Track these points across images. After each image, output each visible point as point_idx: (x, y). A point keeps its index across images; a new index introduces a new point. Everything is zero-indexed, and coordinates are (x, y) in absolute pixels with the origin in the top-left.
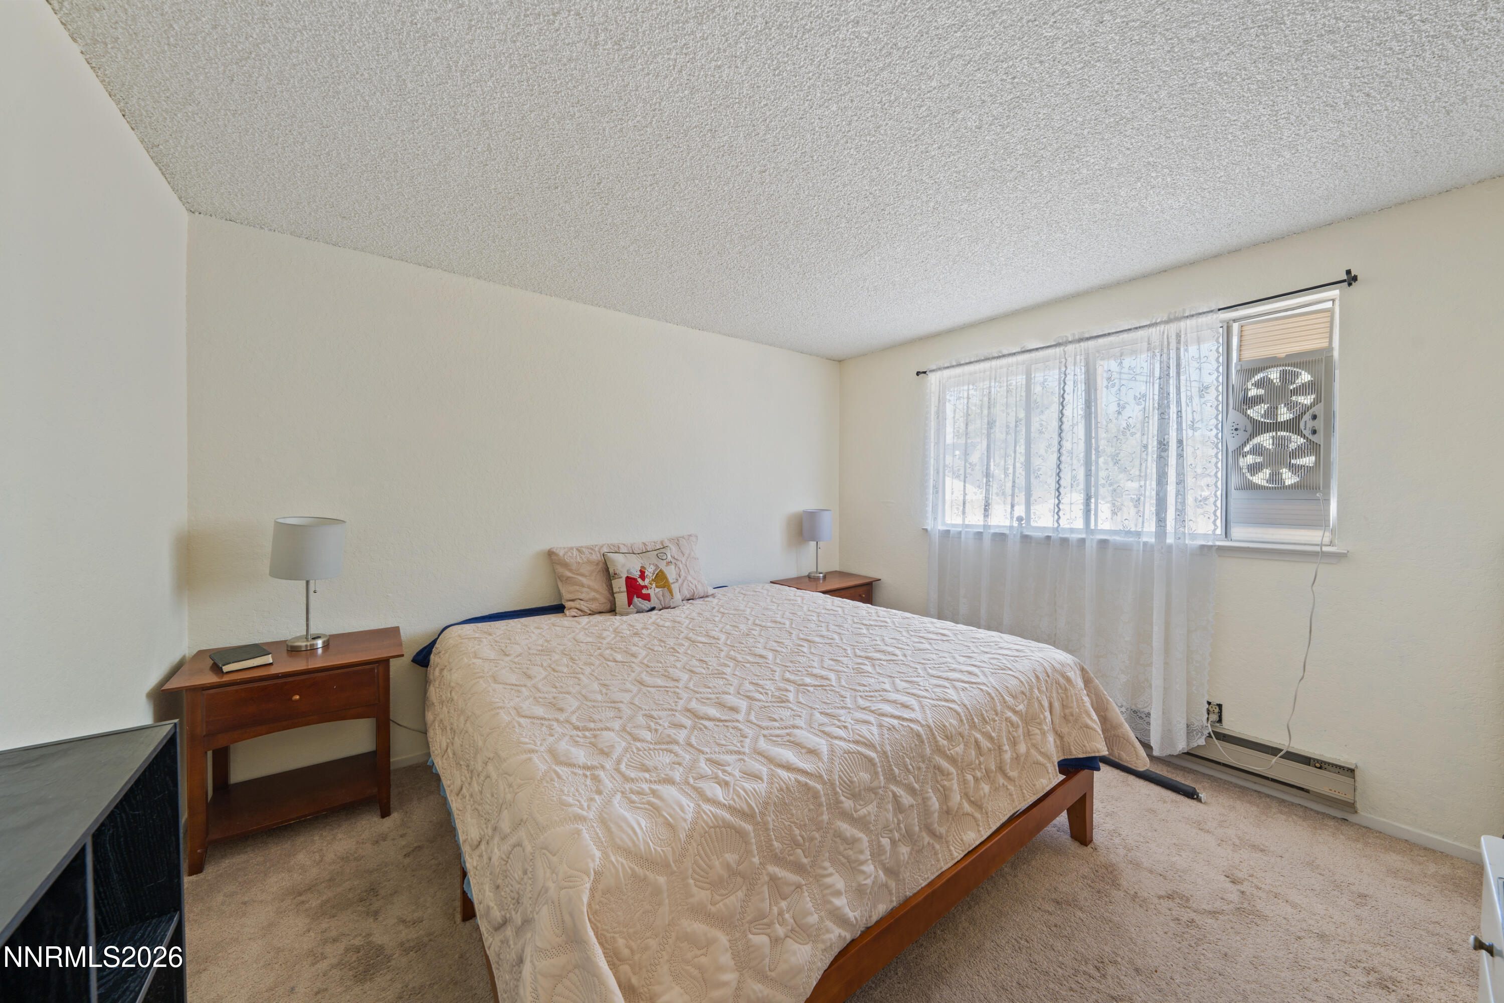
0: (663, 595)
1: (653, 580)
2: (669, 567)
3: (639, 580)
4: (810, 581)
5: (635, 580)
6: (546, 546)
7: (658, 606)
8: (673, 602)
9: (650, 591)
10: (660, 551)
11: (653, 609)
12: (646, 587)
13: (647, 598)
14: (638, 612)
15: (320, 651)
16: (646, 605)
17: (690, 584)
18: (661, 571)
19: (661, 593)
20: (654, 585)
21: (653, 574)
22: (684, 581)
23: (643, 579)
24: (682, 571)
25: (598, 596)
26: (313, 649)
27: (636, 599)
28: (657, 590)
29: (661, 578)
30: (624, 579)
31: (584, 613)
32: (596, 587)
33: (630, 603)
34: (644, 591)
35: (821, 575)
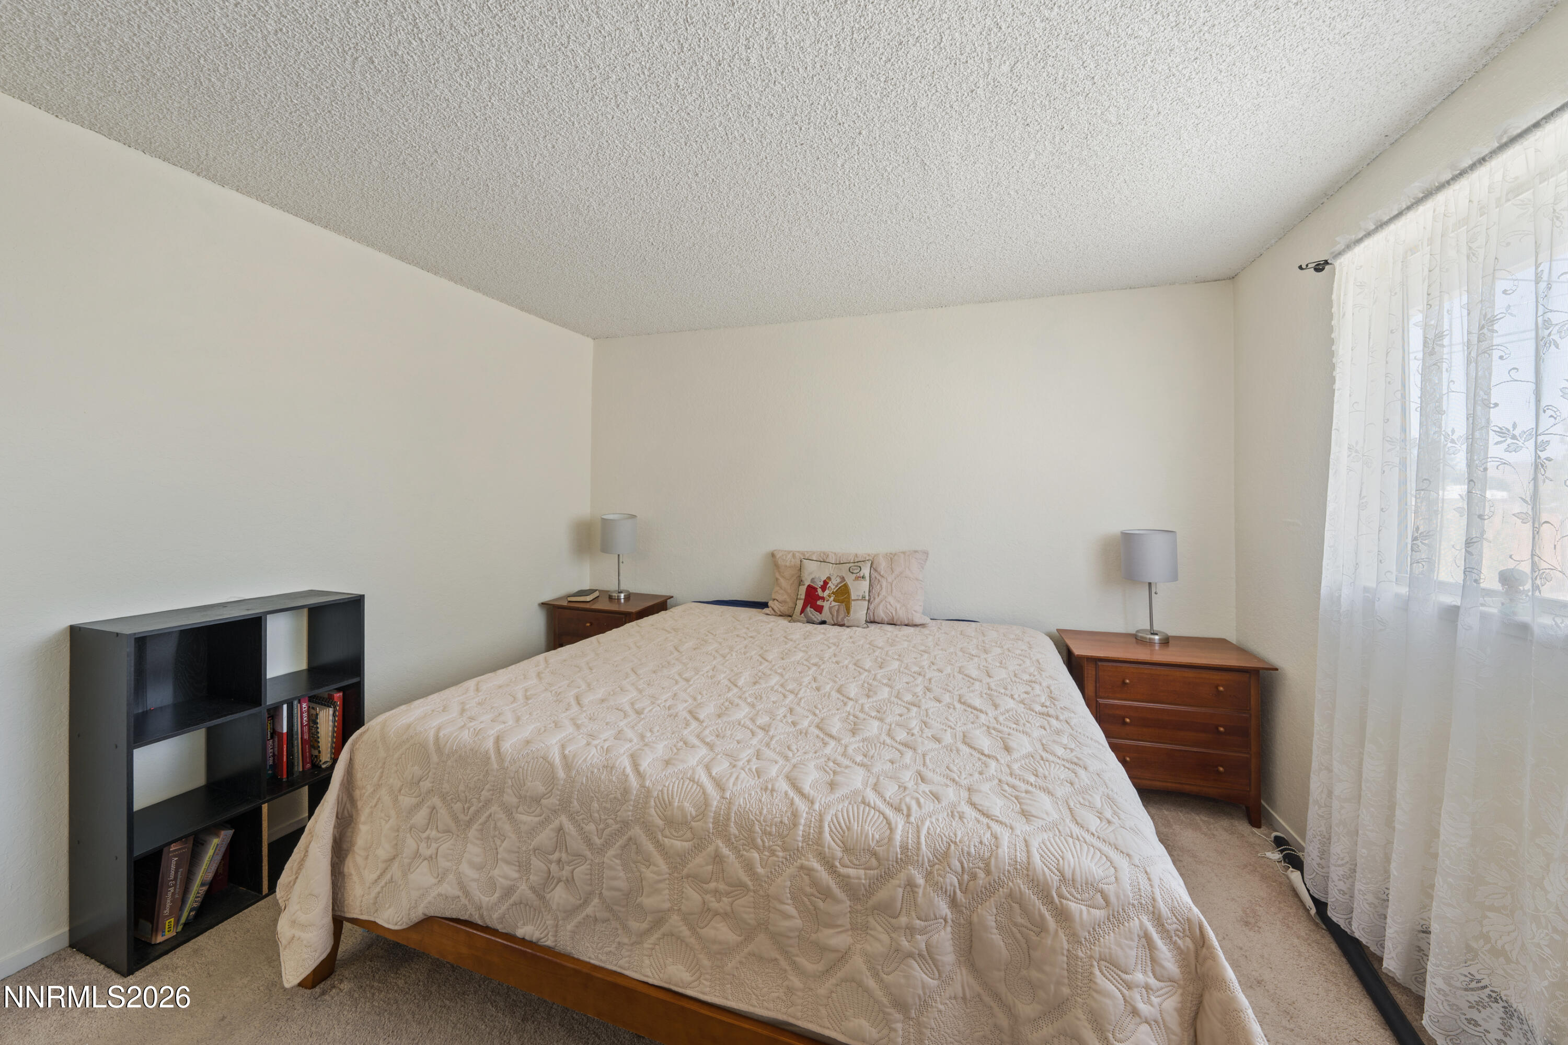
0: (838, 611)
1: (833, 593)
2: (856, 582)
3: (820, 591)
4: (1137, 643)
5: (816, 589)
6: (771, 547)
7: (829, 620)
8: (848, 620)
9: (826, 605)
10: (855, 565)
11: (823, 622)
12: (823, 598)
13: (819, 609)
14: (808, 622)
15: (622, 601)
16: (818, 617)
17: (889, 606)
18: (846, 586)
19: (836, 608)
20: (832, 598)
21: (836, 586)
22: (881, 601)
23: (824, 590)
24: (884, 590)
25: (788, 600)
26: (619, 599)
27: (809, 609)
28: (834, 604)
29: (843, 594)
30: (806, 586)
31: (776, 615)
32: (789, 591)
33: (802, 611)
34: (819, 603)
35: (1157, 637)
